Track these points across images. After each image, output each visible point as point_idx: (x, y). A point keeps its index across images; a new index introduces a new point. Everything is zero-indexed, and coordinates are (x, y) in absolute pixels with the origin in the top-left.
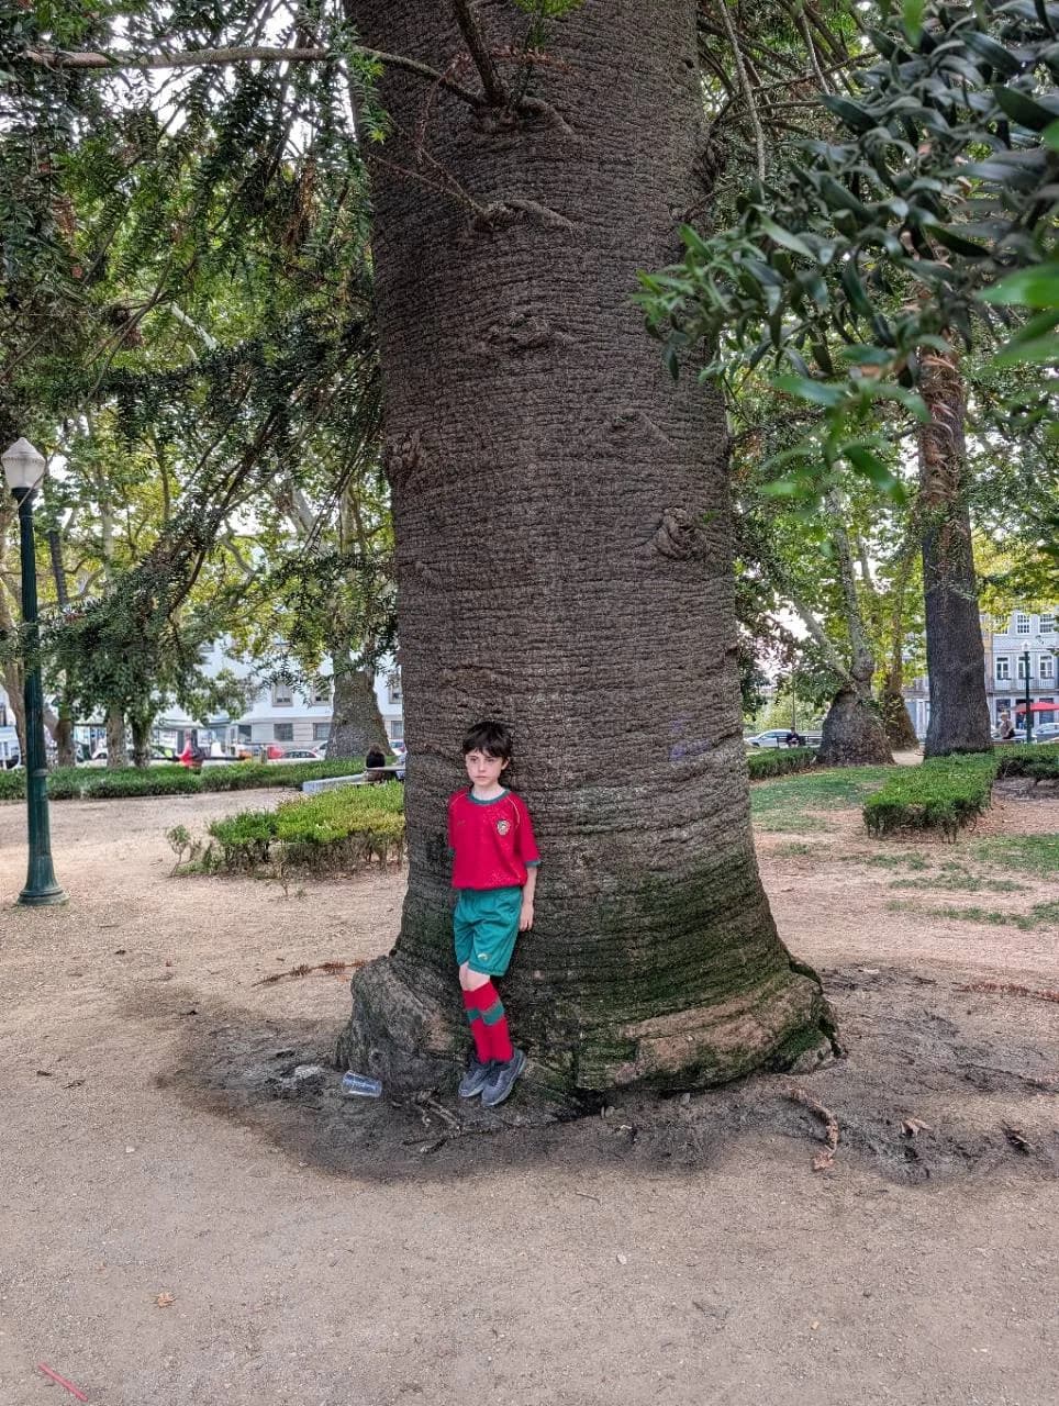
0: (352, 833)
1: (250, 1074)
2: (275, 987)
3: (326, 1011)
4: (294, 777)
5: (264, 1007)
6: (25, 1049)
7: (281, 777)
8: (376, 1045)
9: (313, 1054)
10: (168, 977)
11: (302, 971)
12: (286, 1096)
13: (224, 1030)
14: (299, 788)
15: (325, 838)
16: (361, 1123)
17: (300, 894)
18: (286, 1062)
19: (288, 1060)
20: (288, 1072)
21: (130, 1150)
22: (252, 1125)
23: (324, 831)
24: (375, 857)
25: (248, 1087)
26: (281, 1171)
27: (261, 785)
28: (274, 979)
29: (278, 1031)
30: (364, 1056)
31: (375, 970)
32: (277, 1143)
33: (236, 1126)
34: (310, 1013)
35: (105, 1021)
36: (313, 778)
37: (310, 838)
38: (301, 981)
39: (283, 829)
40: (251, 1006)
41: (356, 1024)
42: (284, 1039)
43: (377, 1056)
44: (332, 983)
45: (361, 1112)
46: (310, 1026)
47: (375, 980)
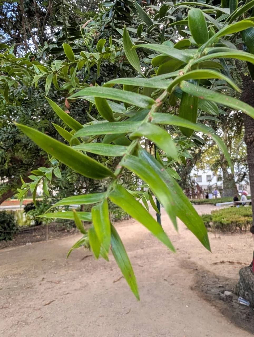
0: (232, 222)
1: (213, 291)
2: (216, 266)
3: (231, 276)
4: (214, 203)
5: (214, 271)
6: (161, 272)
7: (211, 202)
8: (247, 291)
9: (229, 289)
10: (189, 258)
11: (223, 262)
12: (223, 299)
13: (205, 276)
14: (215, 205)
15: (225, 223)
16: (245, 313)
17: (219, 238)
18: (222, 289)
19: (223, 289)
20: (223, 292)
21: (187, 306)
22: (215, 306)
23: (224, 221)
24: (238, 228)
25: (213, 295)
26: (225, 323)
27: (205, 204)
28: (216, 264)
29: (219, 279)
30: (244, 293)
31: (246, 270)
32: (223, 313)
33: (212, 306)
34: (227, 275)
35: (177, 268)
36: (219, 203)
37: (221, 223)
38: (223, 265)
39: (214, 219)
40: (211, 270)
41: (241, 284)
42: (221, 282)
43: (247, 294)
44: (231, 267)
45: (244, 309)
46: (227, 279)
47: (246, 273)
